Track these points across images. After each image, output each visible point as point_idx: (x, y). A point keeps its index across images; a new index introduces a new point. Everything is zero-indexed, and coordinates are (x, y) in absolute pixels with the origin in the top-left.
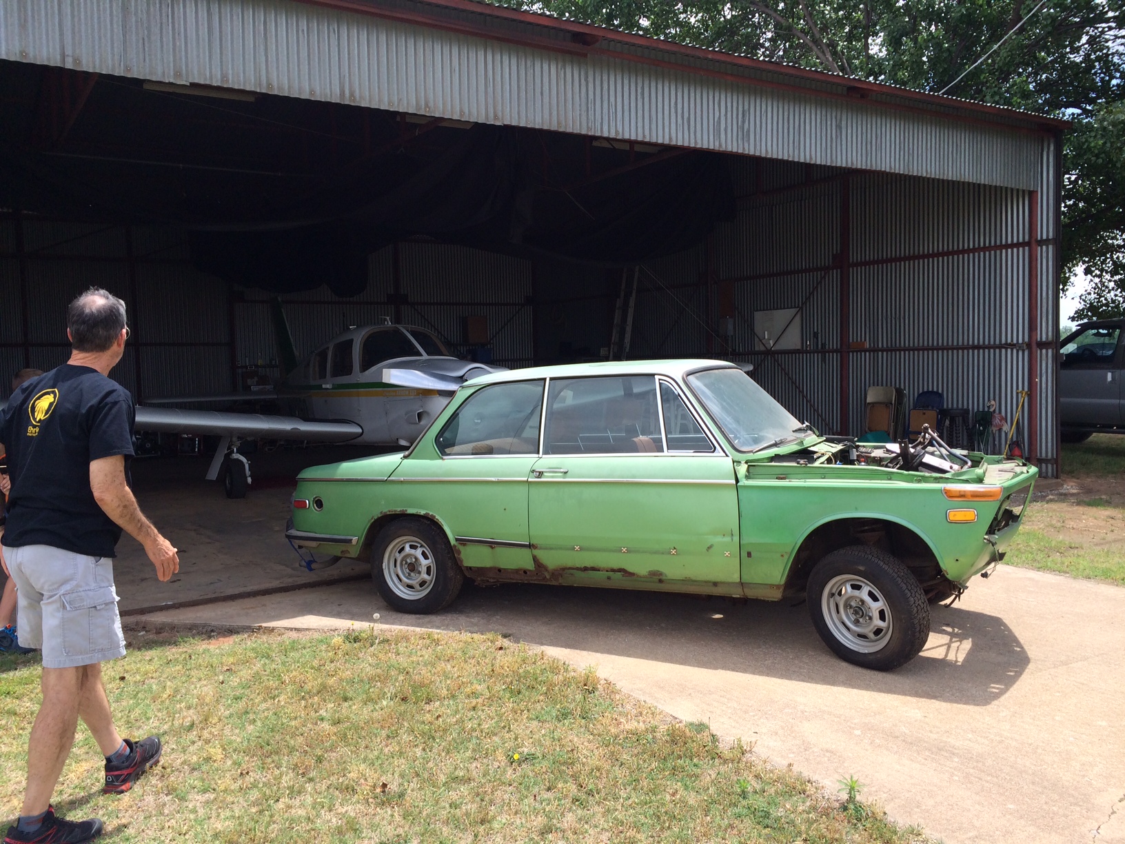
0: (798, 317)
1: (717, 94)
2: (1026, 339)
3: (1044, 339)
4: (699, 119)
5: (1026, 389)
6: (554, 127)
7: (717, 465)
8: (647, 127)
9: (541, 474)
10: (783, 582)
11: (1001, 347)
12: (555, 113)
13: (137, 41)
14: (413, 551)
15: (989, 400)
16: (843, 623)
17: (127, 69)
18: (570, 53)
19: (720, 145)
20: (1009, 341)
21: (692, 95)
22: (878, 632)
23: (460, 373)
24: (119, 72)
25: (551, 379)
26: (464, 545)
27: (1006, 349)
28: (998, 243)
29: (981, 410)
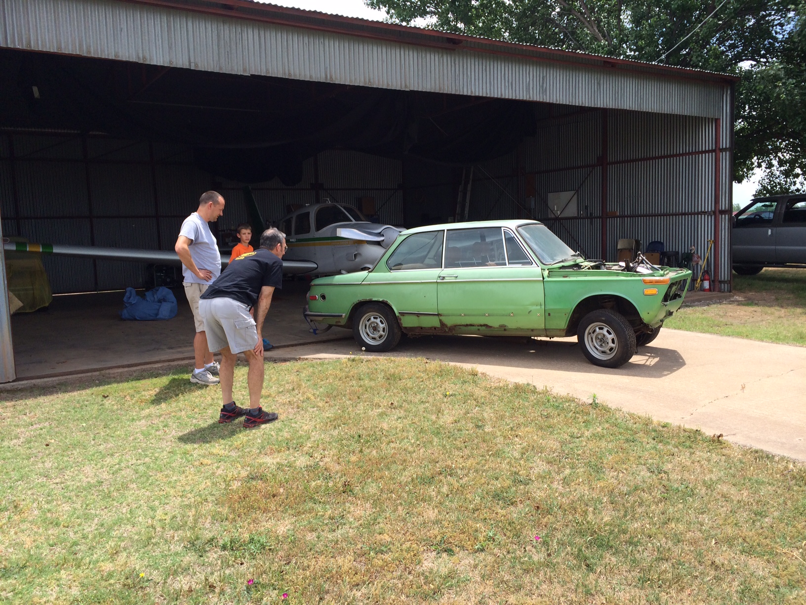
0: (576, 196)
1: (528, 68)
2: (713, 209)
3: (723, 209)
4: (517, 82)
5: (713, 239)
6: (437, 91)
7: (533, 271)
8: (488, 88)
9: (444, 278)
10: (566, 328)
11: (698, 213)
12: (437, 82)
13: (225, 53)
14: (375, 320)
15: (691, 246)
16: (595, 347)
17: (220, 68)
18: (446, 49)
19: (530, 97)
20: (703, 210)
21: (514, 69)
22: (611, 349)
23: (379, 231)
24: (216, 70)
25: (448, 230)
26: (403, 315)
27: (701, 215)
28: (697, 150)
29: (686, 252)
